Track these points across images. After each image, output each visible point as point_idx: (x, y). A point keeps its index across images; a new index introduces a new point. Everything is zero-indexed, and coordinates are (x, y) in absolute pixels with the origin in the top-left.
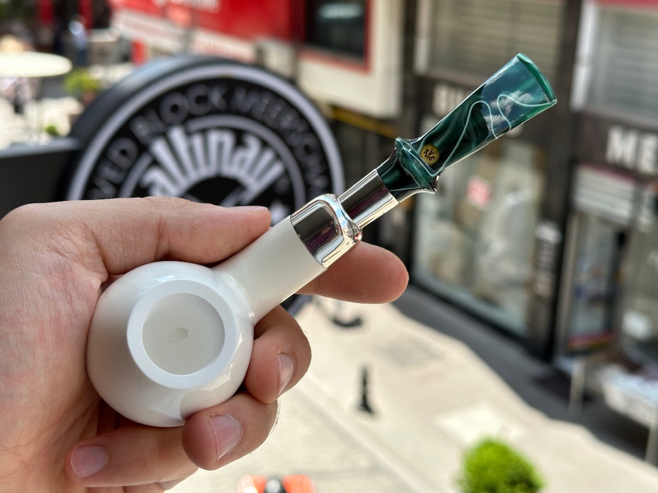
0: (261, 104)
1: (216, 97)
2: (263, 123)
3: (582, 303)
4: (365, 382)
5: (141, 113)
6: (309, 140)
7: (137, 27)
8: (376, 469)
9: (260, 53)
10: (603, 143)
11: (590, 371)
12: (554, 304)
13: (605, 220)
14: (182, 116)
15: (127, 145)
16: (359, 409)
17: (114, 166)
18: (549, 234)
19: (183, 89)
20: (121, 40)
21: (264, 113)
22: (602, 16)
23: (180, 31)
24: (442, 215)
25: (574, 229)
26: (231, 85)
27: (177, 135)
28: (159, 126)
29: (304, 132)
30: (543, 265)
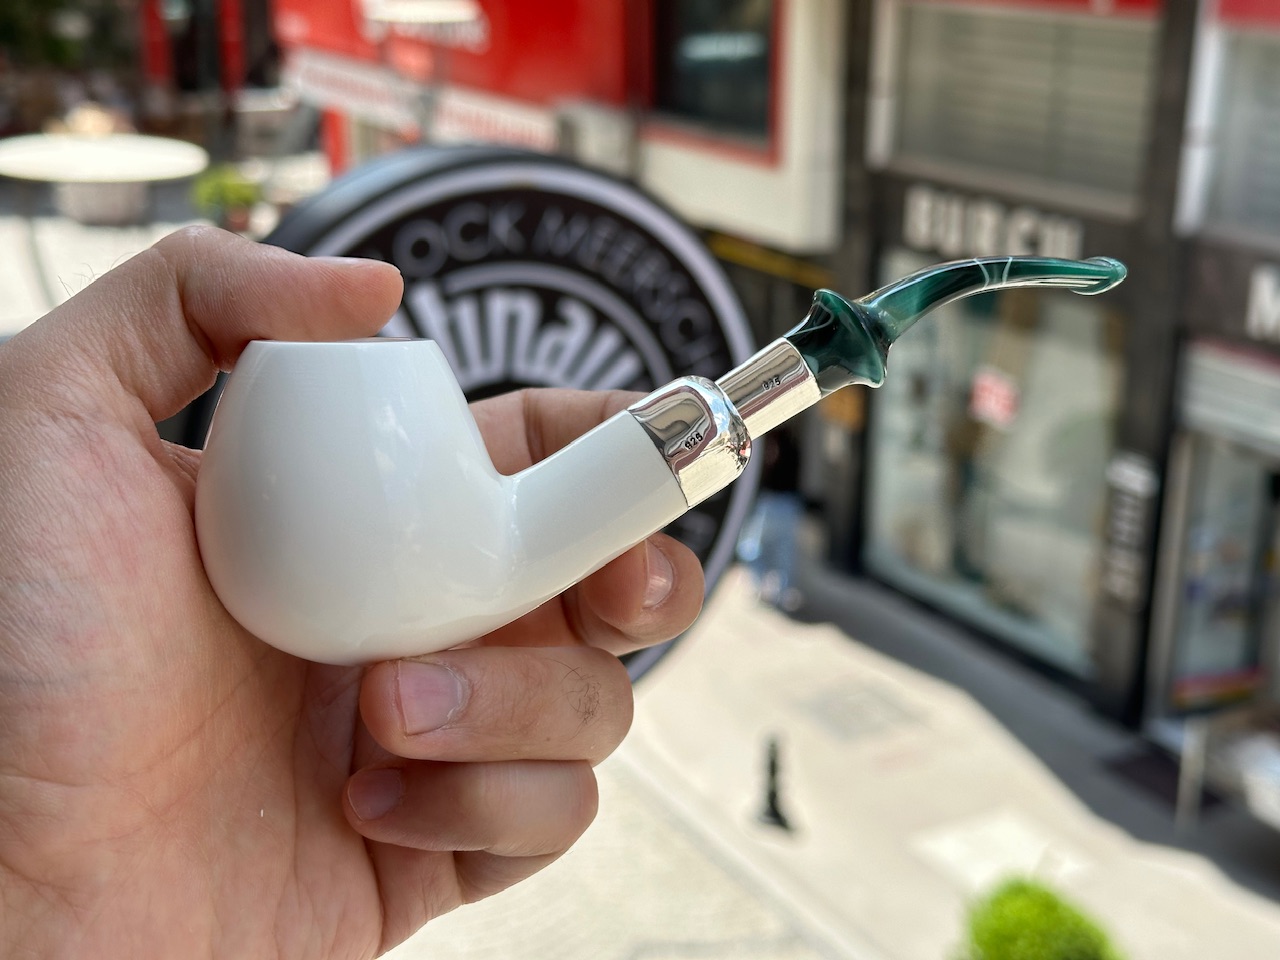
0: (592, 240)
1: (503, 227)
2: (598, 278)
3: (1199, 612)
4: (773, 768)
6: (692, 311)
7: (332, 83)
8: (795, 936)
9: (567, 130)
10: (1240, 300)
11: (1217, 747)
12: (1145, 614)
13: (1244, 449)
14: (434, 263)
16: (762, 820)
18: (1134, 477)
19: (437, 211)
20: (299, 106)
21: (601, 258)
22: (1234, 50)
23: (411, 89)
25: (1182, 467)
26: (533, 204)
27: (426, 300)
29: (679, 296)
30: (1124, 538)
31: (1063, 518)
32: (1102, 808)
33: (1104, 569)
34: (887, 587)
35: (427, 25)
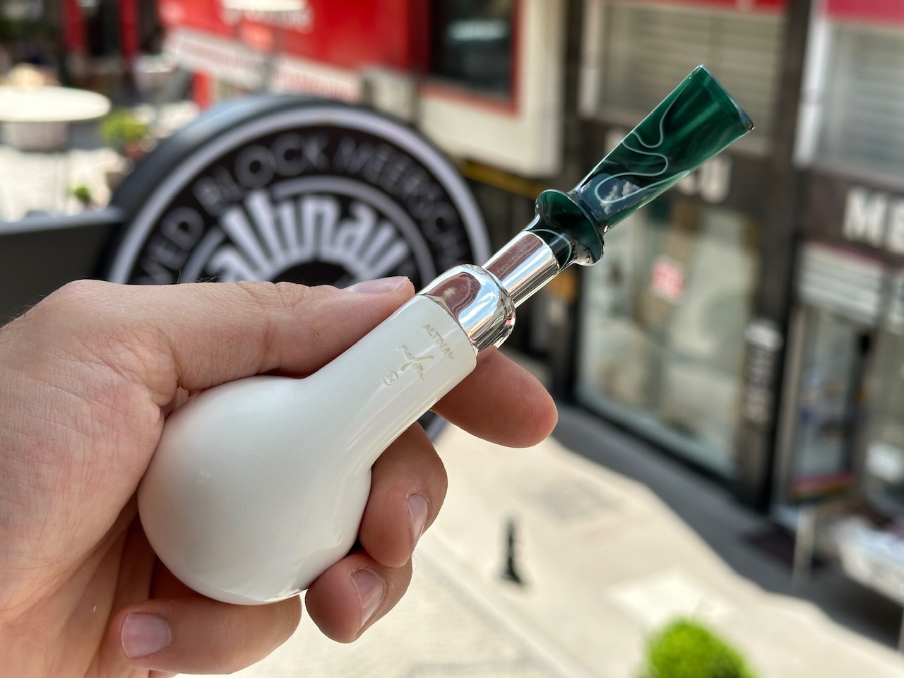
0: (375, 162)
1: (313, 152)
2: (378, 187)
3: (810, 431)
4: (511, 540)
5: (208, 172)
6: (444, 212)
7: (199, 52)
8: (525, 660)
9: (368, 88)
10: (839, 212)
11: (822, 526)
12: (772, 432)
13: (842, 317)
14: (265, 176)
15: (190, 216)
16: (503, 577)
17: (171, 245)
18: (765, 336)
19: (267, 141)
20: (177, 70)
21: (381, 174)
22: (837, 37)
23: (258, 58)
24: (617, 311)
25: (799, 329)
26: (333, 136)
27: (258, 203)
28: (234, 190)
29: (436, 201)
30: (757, 379)
31: (715, 365)
32: (742, 569)
33: (743, 400)
34: (593, 413)
35: (267, 13)
